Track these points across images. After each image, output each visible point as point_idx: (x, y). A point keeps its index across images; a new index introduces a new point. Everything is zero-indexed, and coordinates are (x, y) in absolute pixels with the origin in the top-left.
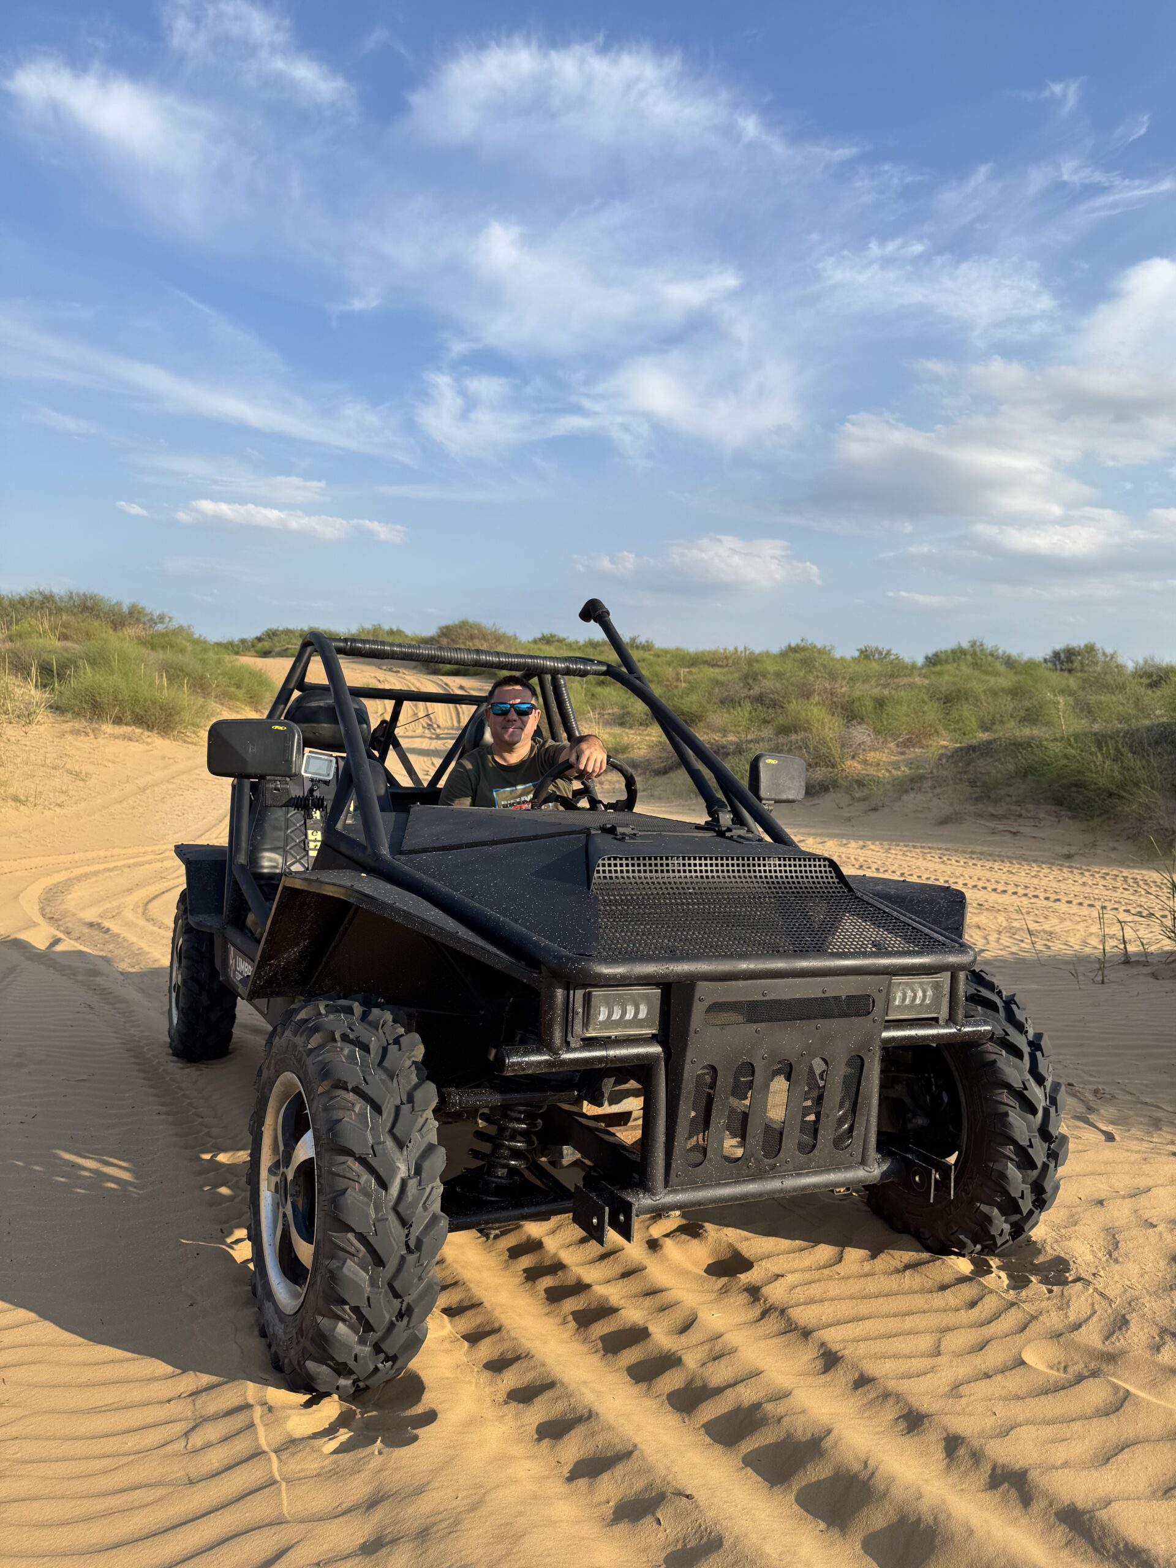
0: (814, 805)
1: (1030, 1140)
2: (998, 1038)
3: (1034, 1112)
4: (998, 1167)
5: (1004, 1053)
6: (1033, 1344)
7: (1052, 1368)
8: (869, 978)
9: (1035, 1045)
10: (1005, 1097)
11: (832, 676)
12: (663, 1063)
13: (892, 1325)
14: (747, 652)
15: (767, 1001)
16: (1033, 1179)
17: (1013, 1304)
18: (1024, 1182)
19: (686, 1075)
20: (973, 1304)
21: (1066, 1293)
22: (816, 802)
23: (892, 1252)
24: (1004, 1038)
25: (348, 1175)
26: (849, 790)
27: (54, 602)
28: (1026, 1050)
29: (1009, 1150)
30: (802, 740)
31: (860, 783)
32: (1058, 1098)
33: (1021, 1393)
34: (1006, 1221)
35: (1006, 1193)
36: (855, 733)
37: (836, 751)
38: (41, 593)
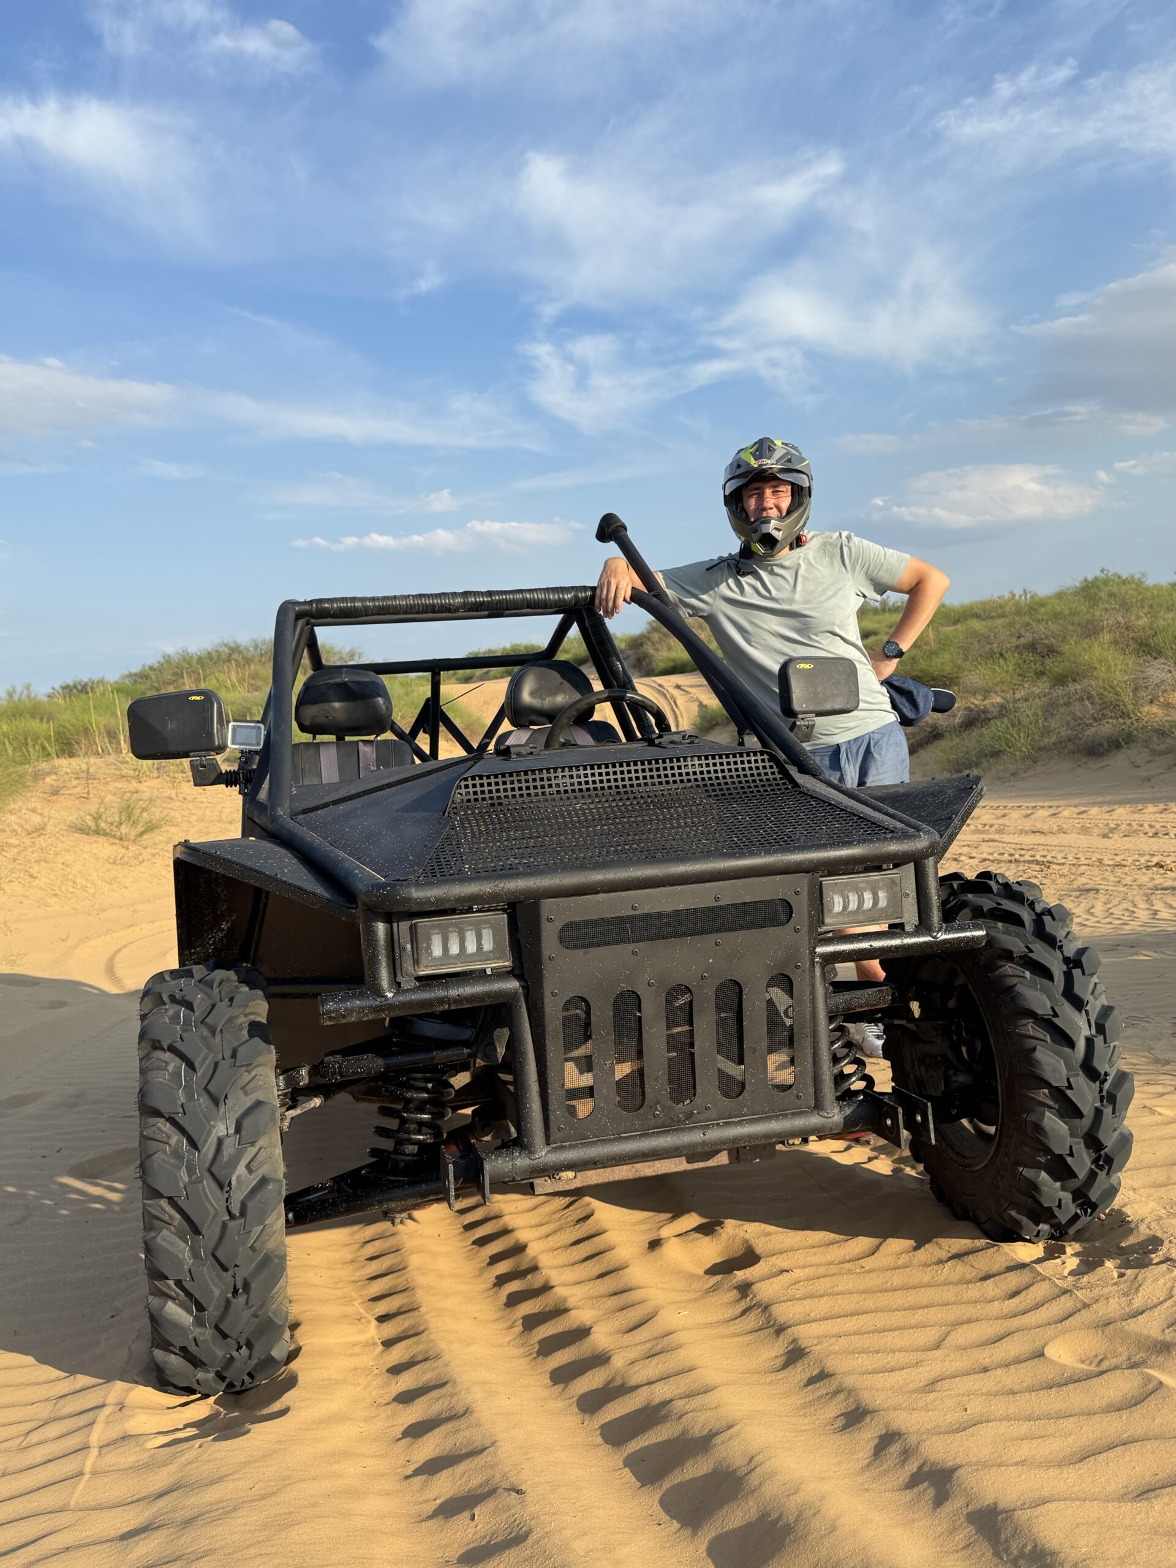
0: (1102, 767)
1: (1068, 1080)
2: (1020, 957)
3: (1071, 1044)
4: (1032, 1117)
5: (1028, 974)
6: (1067, 1336)
7: (1083, 1362)
8: (778, 878)
9: (1074, 963)
10: (1030, 1028)
11: (1125, 606)
12: (523, 999)
13: (897, 1319)
14: (1028, 596)
15: (639, 915)
16: (1085, 1130)
17: (1065, 1292)
18: (1072, 1135)
19: (547, 1010)
20: (1015, 1294)
21: (1140, 1278)
22: (1106, 763)
23: (940, 1240)
24: (1026, 956)
25: (158, 1137)
26: (1147, 742)
27: (240, 652)
28: (1058, 969)
29: (1043, 1095)
30: (1084, 690)
31: (1162, 733)
32: (1107, 1025)
33: (1017, 1388)
34: (1063, 1189)
35: (1047, 1151)
36: (1151, 671)
37: (1127, 697)
38: (225, 645)
